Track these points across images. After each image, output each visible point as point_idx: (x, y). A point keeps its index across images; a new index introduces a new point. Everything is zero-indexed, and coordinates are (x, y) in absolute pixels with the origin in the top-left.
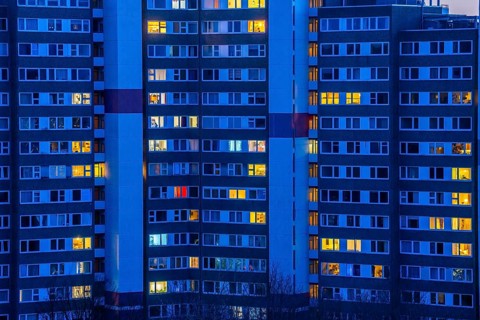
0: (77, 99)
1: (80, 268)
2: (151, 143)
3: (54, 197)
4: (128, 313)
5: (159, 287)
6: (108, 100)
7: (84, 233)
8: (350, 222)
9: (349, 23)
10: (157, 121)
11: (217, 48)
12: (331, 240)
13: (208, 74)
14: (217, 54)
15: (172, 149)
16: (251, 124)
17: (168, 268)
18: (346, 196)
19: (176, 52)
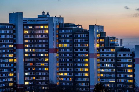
0: (10, 46)
1: (11, 80)
2: (25, 55)
3: (6, 65)
4: (20, 88)
5: (27, 83)
6: (16, 46)
7: (12, 72)
8: (65, 70)
9: (64, 31)
10: (26, 50)
11: (38, 36)
12: (61, 73)
13: (37, 41)
14: (38, 37)
15: (29, 56)
16: (45, 51)
17: (29, 79)
18: (64, 65)
19: (30, 37)
